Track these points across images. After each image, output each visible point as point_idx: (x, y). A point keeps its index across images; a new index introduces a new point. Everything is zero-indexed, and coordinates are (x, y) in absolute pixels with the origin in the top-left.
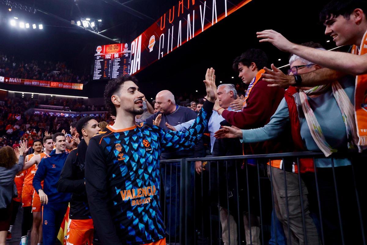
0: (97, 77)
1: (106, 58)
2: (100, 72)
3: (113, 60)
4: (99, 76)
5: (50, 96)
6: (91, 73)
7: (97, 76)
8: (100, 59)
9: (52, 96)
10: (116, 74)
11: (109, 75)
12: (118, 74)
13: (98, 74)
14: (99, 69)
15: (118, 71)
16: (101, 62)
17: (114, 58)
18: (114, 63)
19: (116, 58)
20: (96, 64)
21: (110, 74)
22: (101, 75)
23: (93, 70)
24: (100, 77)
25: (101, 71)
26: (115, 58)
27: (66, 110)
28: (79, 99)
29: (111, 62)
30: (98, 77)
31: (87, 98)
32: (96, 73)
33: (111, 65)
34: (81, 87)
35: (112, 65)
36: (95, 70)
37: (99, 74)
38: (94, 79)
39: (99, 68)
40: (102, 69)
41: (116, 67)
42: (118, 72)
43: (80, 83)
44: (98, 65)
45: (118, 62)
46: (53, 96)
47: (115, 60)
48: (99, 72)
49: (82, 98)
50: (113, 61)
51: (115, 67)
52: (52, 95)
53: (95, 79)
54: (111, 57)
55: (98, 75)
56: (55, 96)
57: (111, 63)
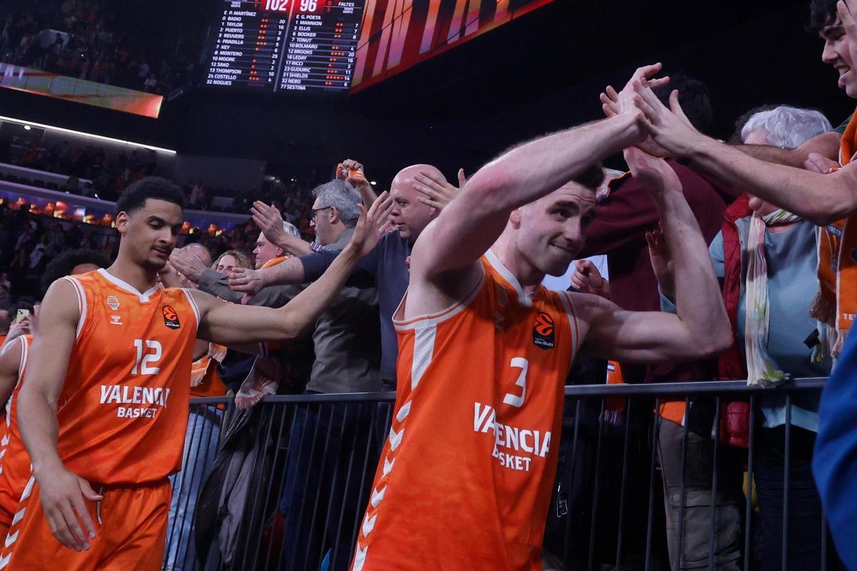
0: (221, 76)
1: (267, 8)
2: (237, 57)
3: (294, 19)
4: (231, 74)
5: (22, 126)
6: (203, 58)
7: (223, 74)
8: (244, 7)
9: (28, 128)
10: (297, 75)
11: (272, 74)
12: (306, 76)
13: (227, 65)
14: (233, 48)
15: (305, 65)
16: (244, 19)
17: (297, 11)
18: (298, 31)
19: (307, 13)
20: (225, 26)
21: (275, 71)
22: (239, 72)
23: (212, 47)
24: (235, 78)
25: (239, 54)
26: (301, 13)
27: (79, 193)
28: (136, 152)
29: (285, 25)
30: (227, 77)
31: (175, 152)
32: (221, 59)
33: (282, 36)
34: (154, 107)
35: (289, 39)
36: (220, 50)
37: (232, 65)
38: (209, 82)
39: (235, 42)
40: (247, 47)
41: (303, 47)
42: (307, 70)
43: (154, 91)
44: (233, 32)
45: (313, 29)
46: (33, 129)
47: (300, 20)
48: (232, 60)
49: (154, 151)
50: (293, 24)
51: (297, 45)
52: (28, 125)
53: (215, 82)
54: (288, 6)
55: (229, 71)
56: (41, 131)
57: (284, 31)
